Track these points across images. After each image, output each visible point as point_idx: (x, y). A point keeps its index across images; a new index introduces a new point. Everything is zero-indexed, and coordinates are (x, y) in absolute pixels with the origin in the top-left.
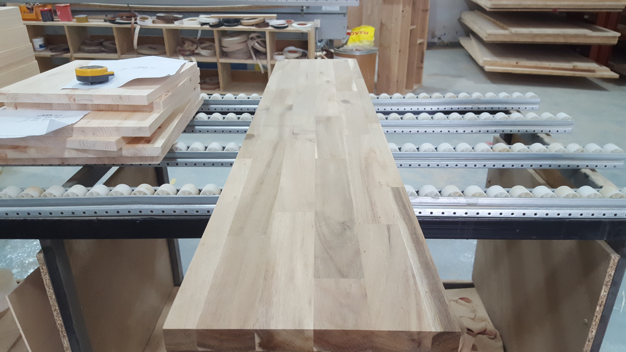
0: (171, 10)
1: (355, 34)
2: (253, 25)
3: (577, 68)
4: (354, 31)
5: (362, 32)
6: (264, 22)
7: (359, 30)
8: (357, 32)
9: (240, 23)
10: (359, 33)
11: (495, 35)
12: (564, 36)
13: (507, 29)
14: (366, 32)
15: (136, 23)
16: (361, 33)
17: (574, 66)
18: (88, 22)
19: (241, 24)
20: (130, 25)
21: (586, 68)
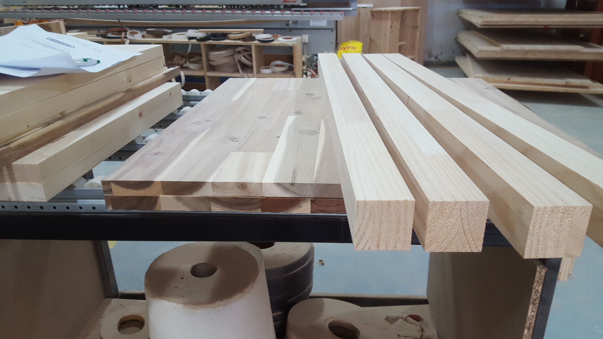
0: (161, 26)
1: (343, 49)
2: (239, 39)
3: (570, 84)
4: (342, 47)
6: (251, 36)
7: (347, 46)
8: (345, 47)
9: (227, 37)
10: (347, 48)
11: (487, 51)
12: (557, 52)
13: (498, 46)
14: (354, 47)
15: (126, 37)
17: (566, 83)
19: (228, 39)
20: (120, 39)
21: (579, 85)
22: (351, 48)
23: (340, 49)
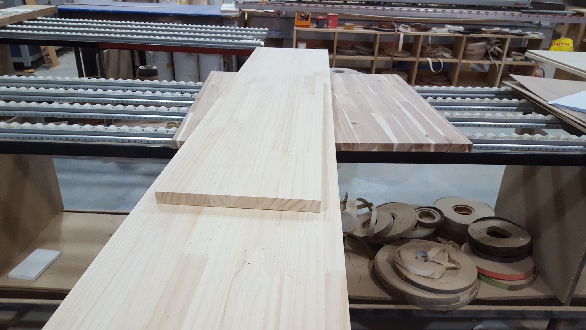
1: (556, 44)
4: (555, 42)
5: (564, 43)
7: (560, 42)
8: (558, 43)
10: (561, 44)
14: (567, 43)
15: (398, 31)
16: (562, 44)
18: (353, 29)
20: (394, 32)
22: (564, 44)
23: (554, 44)
